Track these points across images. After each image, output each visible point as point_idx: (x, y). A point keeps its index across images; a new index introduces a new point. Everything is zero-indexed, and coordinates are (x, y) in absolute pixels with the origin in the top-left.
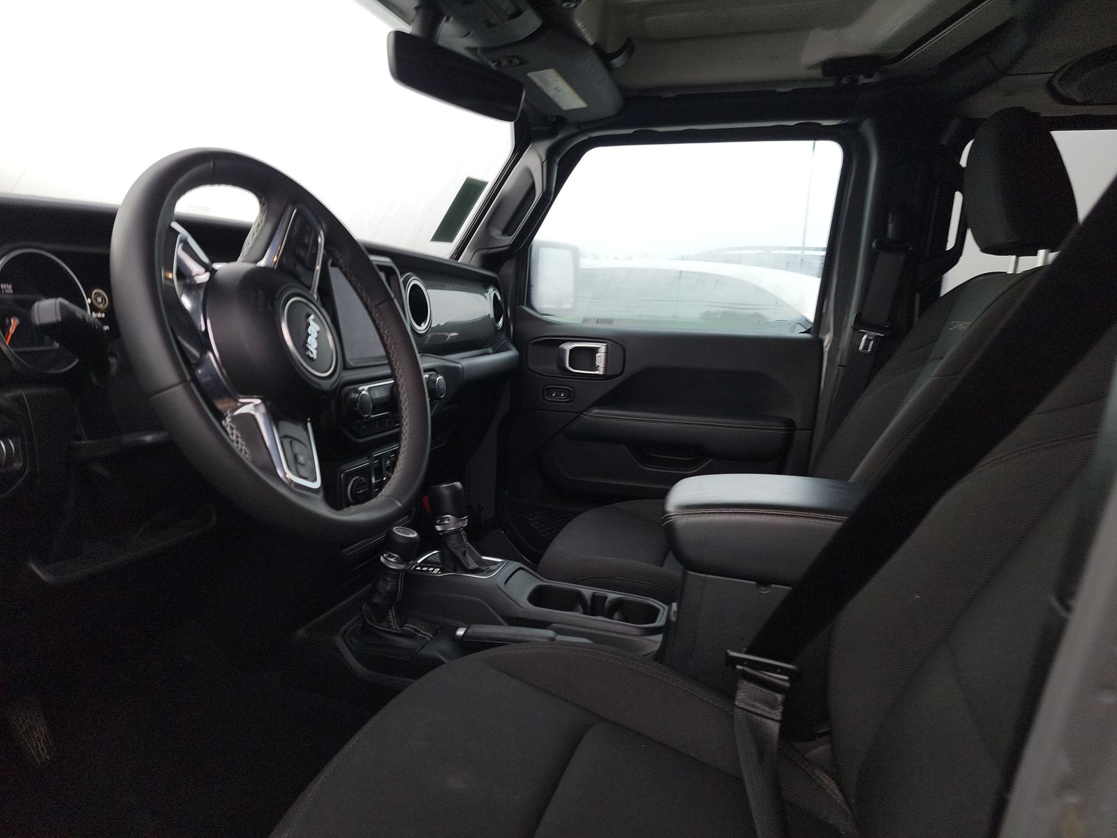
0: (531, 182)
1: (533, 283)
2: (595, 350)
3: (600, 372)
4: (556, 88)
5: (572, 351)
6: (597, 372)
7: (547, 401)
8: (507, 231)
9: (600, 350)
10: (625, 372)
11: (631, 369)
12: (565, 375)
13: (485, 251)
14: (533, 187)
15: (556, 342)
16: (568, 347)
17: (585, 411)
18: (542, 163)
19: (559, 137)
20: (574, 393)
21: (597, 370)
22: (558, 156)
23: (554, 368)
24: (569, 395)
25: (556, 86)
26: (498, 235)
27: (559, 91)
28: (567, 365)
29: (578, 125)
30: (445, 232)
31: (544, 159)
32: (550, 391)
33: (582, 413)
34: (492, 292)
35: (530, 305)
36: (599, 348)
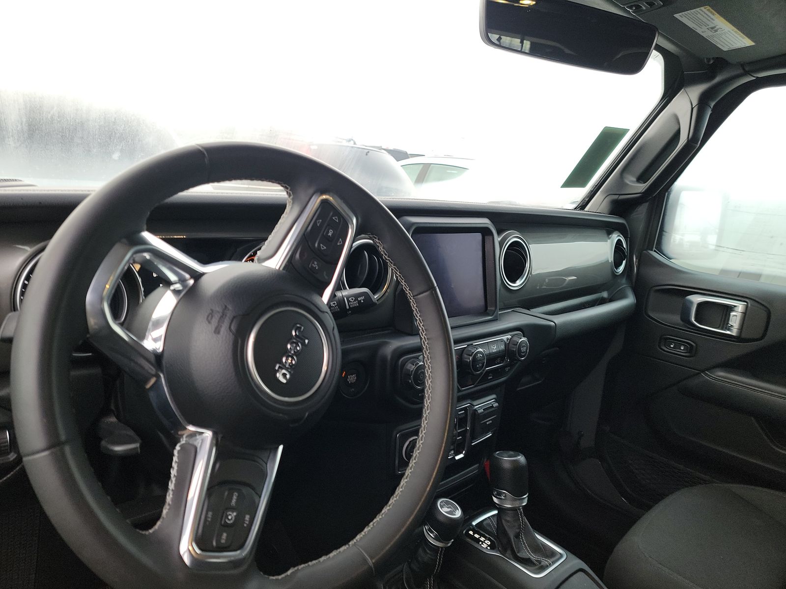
0: (676, 128)
1: (667, 227)
2: (730, 309)
3: (734, 332)
4: (712, 28)
5: (701, 305)
6: (728, 332)
7: (664, 350)
8: (641, 179)
9: (736, 309)
10: (766, 338)
11: (774, 335)
12: (689, 328)
13: (616, 197)
14: (677, 134)
15: (683, 293)
16: (697, 299)
17: (707, 370)
18: (692, 109)
19: (717, 79)
20: (697, 348)
21: (729, 330)
22: (713, 100)
23: (676, 319)
24: (691, 350)
25: (713, 26)
26: (633, 182)
27: (716, 31)
28: (693, 320)
29: (742, 65)
30: (577, 178)
31: (695, 103)
32: (667, 341)
33: (703, 371)
34: (616, 237)
35: (660, 250)
36: (735, 306)
